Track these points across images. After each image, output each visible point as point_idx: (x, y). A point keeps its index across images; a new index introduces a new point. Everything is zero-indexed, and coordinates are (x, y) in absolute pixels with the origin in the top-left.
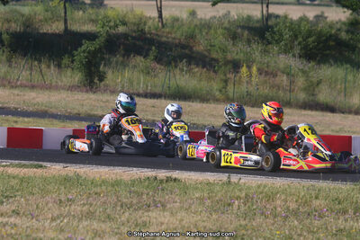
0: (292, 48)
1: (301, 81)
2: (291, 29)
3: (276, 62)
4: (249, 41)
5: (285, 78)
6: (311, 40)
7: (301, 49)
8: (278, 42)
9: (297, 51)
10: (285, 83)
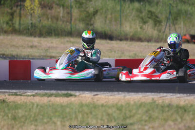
10: (61, 15)
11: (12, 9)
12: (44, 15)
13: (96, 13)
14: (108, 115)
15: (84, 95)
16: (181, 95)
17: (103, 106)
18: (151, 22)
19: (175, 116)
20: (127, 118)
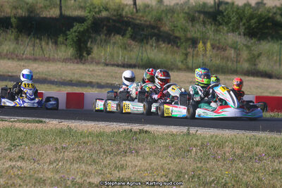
0: (238, 28)
1: (245, 54)
2: (237, 13)
3: (225, 39)
4: (204, 23)
5: (233, 51)
6: (253, 21)
7: (245, 29)
8: (227, 23)
9: (242, 30)
10: (233, 56)
11: (186, 50)
12: (217, 55)
13: (259, 55)
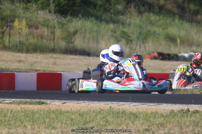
3: (36, 17)
10: (46, 34)
12: (31, 33)
13: (75, 32)
14: (72, 120)
15: (54, 103)
16: (137, 104)
17: (67, 112)
18: (124, 41)
19: (128, 121)
20: (87, 122)
